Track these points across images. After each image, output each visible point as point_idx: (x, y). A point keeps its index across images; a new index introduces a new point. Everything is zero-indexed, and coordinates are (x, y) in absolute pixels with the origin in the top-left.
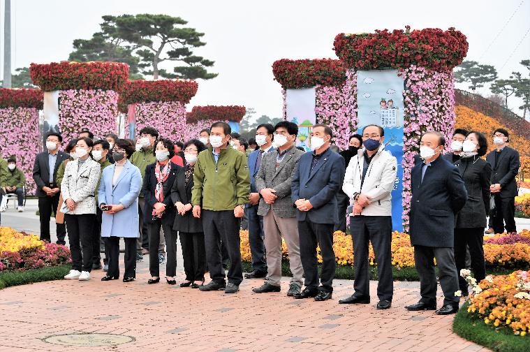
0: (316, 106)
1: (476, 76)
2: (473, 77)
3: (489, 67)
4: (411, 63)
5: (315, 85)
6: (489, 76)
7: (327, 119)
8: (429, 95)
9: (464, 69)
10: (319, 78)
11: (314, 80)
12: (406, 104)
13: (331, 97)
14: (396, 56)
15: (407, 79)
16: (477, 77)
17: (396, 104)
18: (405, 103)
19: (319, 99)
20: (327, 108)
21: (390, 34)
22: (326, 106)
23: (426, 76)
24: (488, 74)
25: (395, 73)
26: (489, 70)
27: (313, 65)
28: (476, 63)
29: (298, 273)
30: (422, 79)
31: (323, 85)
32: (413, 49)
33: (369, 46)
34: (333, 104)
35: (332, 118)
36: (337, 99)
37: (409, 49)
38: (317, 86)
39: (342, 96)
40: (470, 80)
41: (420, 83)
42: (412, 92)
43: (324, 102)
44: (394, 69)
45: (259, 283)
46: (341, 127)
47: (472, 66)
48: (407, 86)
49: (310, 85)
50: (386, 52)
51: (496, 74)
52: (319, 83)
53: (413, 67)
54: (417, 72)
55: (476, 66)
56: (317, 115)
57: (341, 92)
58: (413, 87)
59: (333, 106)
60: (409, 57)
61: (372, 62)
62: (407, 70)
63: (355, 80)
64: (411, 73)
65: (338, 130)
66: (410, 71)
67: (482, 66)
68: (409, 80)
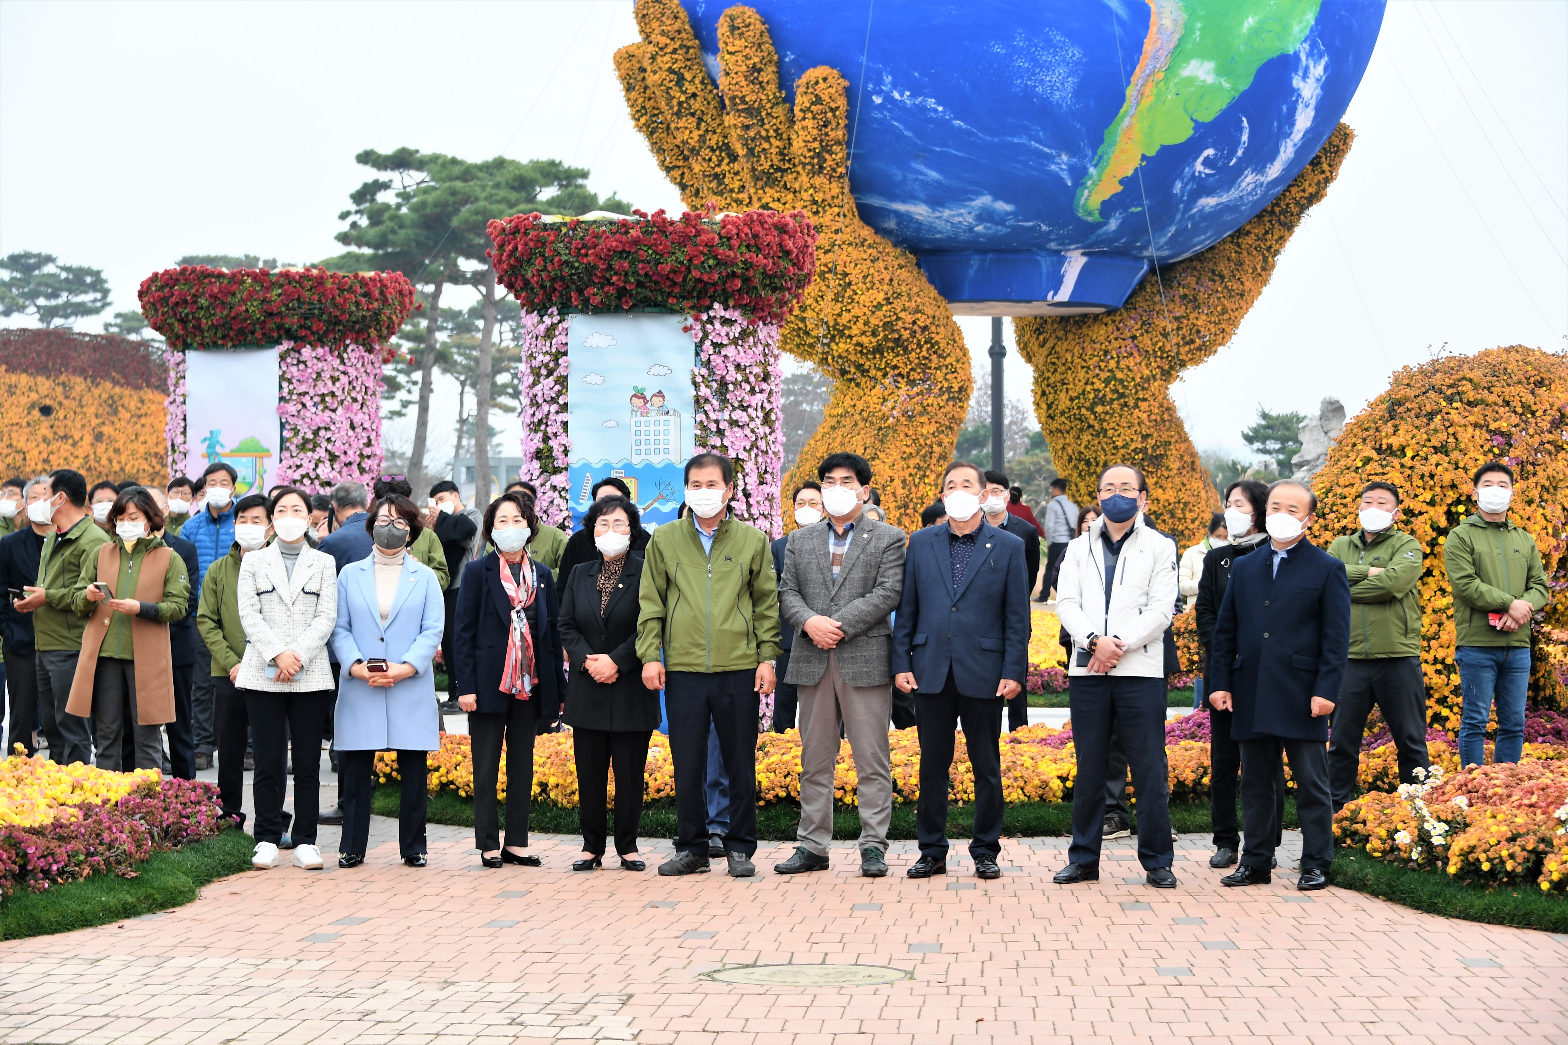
0: (282, 399)
1: (48, 297)
2: (41, 301)
3: (89, 272)
4: (713, 299)
5: (278, 342)
6: (86, 298)
7: (310, 436)
8: (747, 381)
9: (18, 275)
10: (293, 322)
11: (280, 327)
12: (699, 403)
13: (319, 375)
14: (684, 280)
15: (702, 342)
16: (53, 302)
17: (671, 401)
18: (697, 401)
19: (290, 382)
20: (309, 404)
21: (672, 223)
22: (306, 399)
23: (744, 334)
24: (86, 292)
25: (675, 322)
26: (89, 280)
27: (281, 286)
28: (49, 259)
29: (880, 823)
30: (735, 342)
31: (300, 341)
32: (725, 264)
33: (621, 252)
34: (323, 396)
35: (322, 433)
36: (335, 380)
37: (719, 263)
38: (286, 345)
39: (344, 373)
40: (34, 309)
41: (730, 351)
42: (711, 372)
43: (302, 388)
44: (672, 312)
45: (785, 851)
46: (342, 457)
47: (38, 266)
48: (704, 357)
49: (267, 341)
50: (666, 268)
51: (106, 292)
52: (289, 335)
53: (718, 309)
54: (726, 322)
55: (50, 269)
56: (282, 426)
57: (343, 362)
58: (717, 360)
59: (323, 400)
60: (715, 284)
61: (622, 293)
62: (705, 317)
63: (562, 338)
64: (712, 324)
65: (337, 466)
66: (711, 320)
67: (67, 269)
68: (708, 343)
